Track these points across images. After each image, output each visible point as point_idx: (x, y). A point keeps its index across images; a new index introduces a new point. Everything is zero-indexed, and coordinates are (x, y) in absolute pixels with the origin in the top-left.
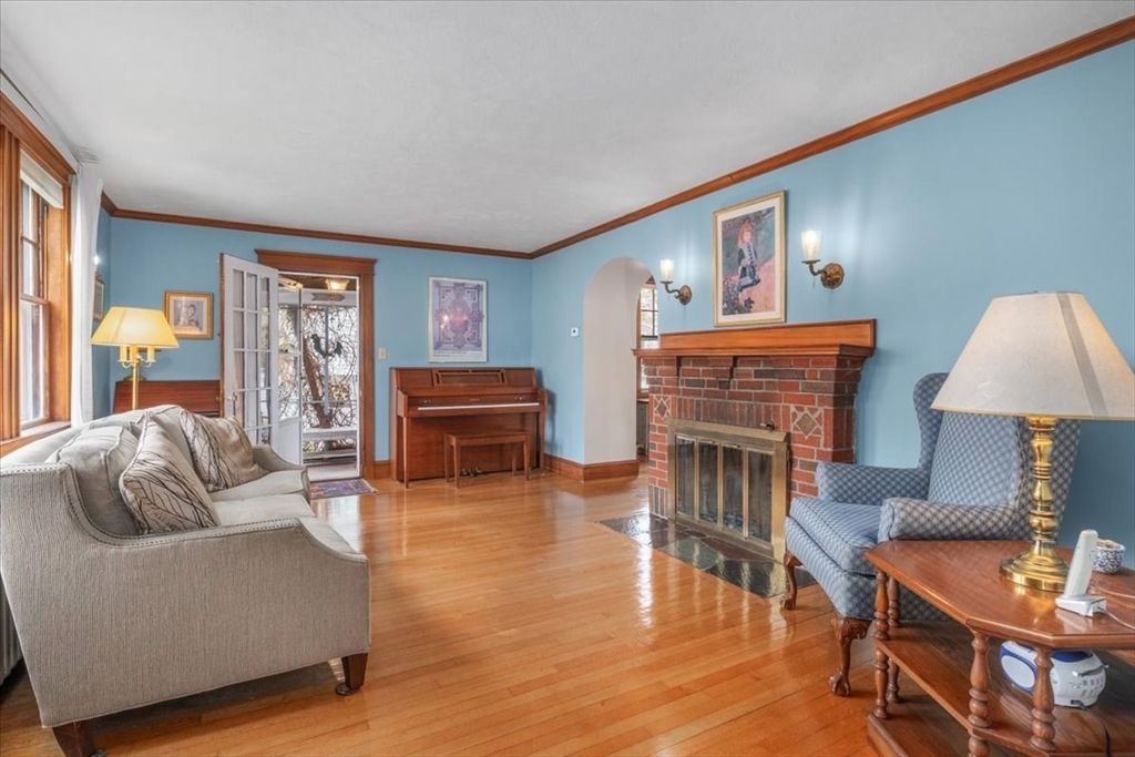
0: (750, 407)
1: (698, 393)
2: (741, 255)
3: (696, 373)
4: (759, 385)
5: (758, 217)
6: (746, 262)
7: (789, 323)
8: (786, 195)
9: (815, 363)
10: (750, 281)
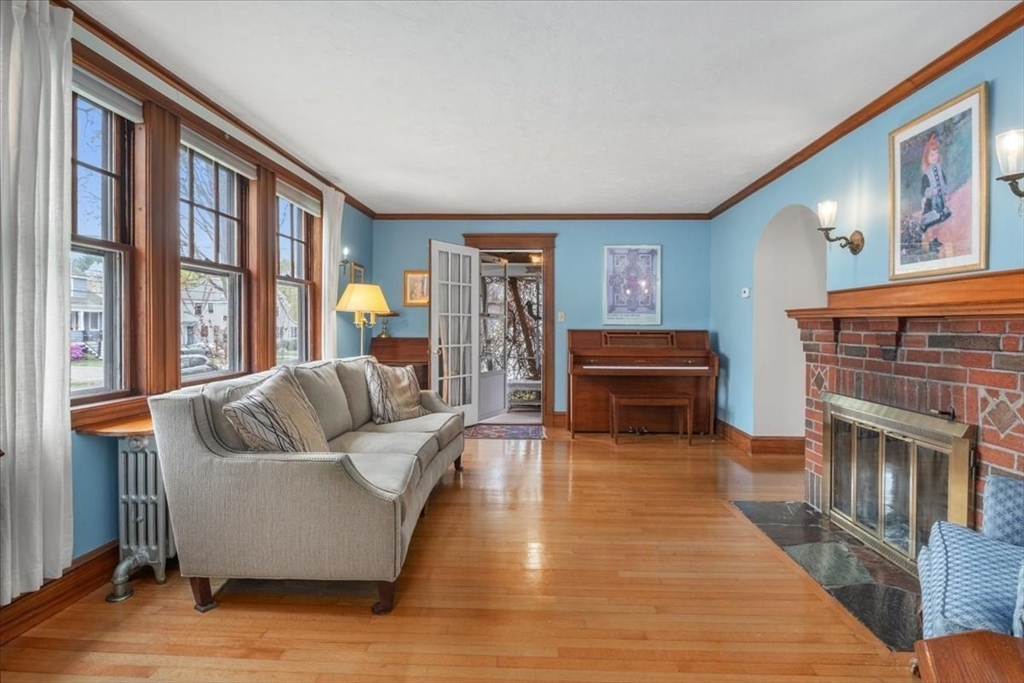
0: (922, 386)
1: (858, 364)
2: (926, 182)
3: (857, 339)
4: (936, 358)
5: (948, 127)
6: (931, 192)
7: (992, 270)
8: (989, 91)
9: (1013, 327)
10: (938, 216)
